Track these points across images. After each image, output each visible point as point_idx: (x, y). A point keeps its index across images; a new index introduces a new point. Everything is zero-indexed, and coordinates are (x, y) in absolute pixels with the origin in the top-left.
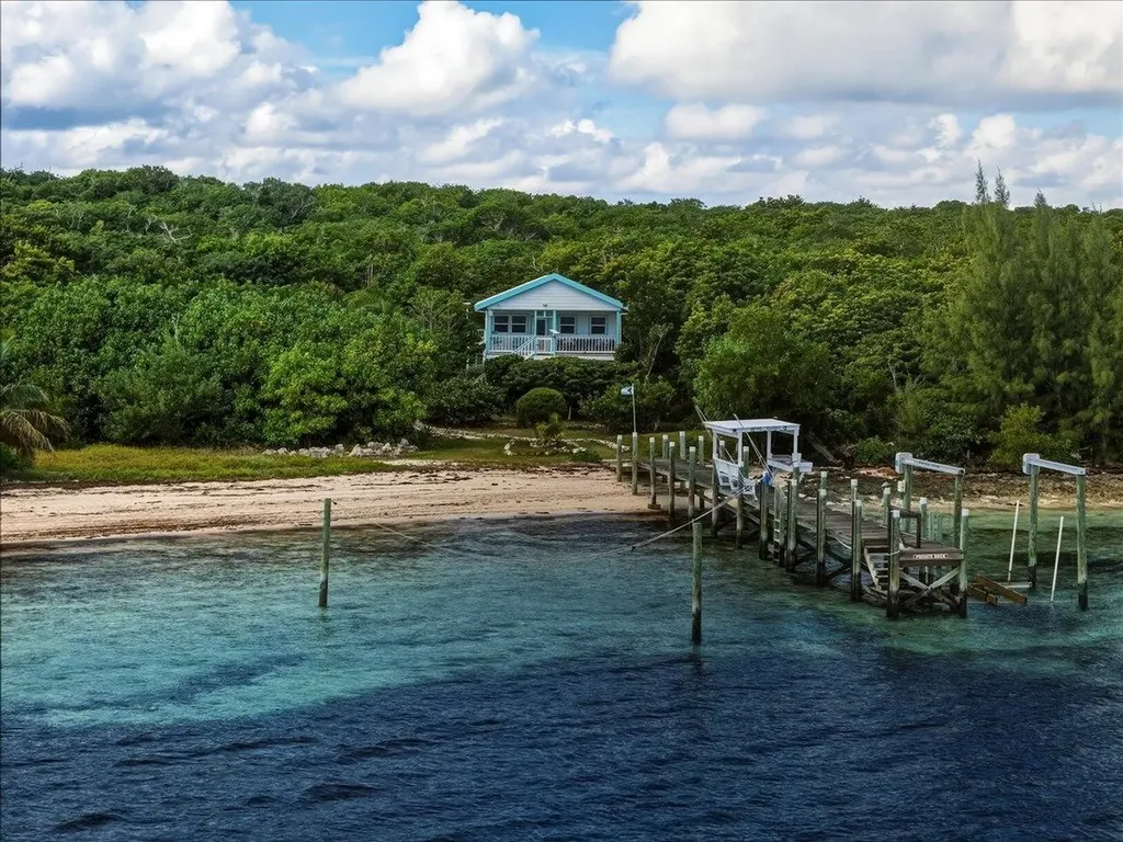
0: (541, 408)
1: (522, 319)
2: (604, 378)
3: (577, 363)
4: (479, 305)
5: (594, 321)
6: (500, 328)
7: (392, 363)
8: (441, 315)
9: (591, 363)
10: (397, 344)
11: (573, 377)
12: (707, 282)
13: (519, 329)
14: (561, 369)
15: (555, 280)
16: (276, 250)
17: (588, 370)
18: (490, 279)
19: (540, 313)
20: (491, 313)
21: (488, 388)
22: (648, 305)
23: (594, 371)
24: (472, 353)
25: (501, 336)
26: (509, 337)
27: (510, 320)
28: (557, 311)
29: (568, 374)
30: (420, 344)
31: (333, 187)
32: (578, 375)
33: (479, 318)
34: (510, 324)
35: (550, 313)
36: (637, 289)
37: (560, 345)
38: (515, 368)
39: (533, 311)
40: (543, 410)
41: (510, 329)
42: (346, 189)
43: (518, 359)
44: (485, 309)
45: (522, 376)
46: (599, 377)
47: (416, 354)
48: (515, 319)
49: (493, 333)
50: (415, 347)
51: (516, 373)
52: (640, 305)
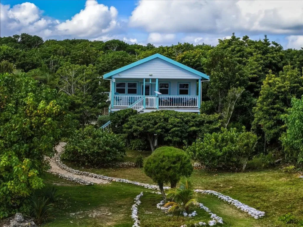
0: (168, 169)
1: (134, 85)
2: (197, 126)
3: (176, 115)
4: (106, 76)
5: (181, 86)
6: (120, 91)
7: (8, 125)
8: (80, 81)
9: (185, 115)
10: (17, 104)
11: (175, 126)
12: (255, 61)
13: (132, 91)
14: (166, 120)
15: (157, 58)
16: (4, 53)
17: (185, 120)
18: (113, 66)
19: (147, 80)
20: (114, 80)
21: (112, 136)
22: (226, 74)
23: (189, 121)
24: (102, 107)
25: (120, 96)
26: (125, 96)
27: (127, 85)
28: (159, 79)
29: (172, 124)
30: (41, 105)
31: (52, 40)
32: (179, 125)
33: (107, 84)
34: (126, 88)
35: (154, 80)
36: (216, 63)
37: (161, 102)
38: (132, 119)
39: (143, 79)
40: (171, 171)
41: (126, 91)
42: (58, 41)
43: (133, 113)
44: (111, 77)
45: (138, 125)
46: (193, 126)
47: (37, 115)
48: (130, 85)
49: (115, 94)
50: (35, 107)
51: (133, 123)
52: (221, 74)
